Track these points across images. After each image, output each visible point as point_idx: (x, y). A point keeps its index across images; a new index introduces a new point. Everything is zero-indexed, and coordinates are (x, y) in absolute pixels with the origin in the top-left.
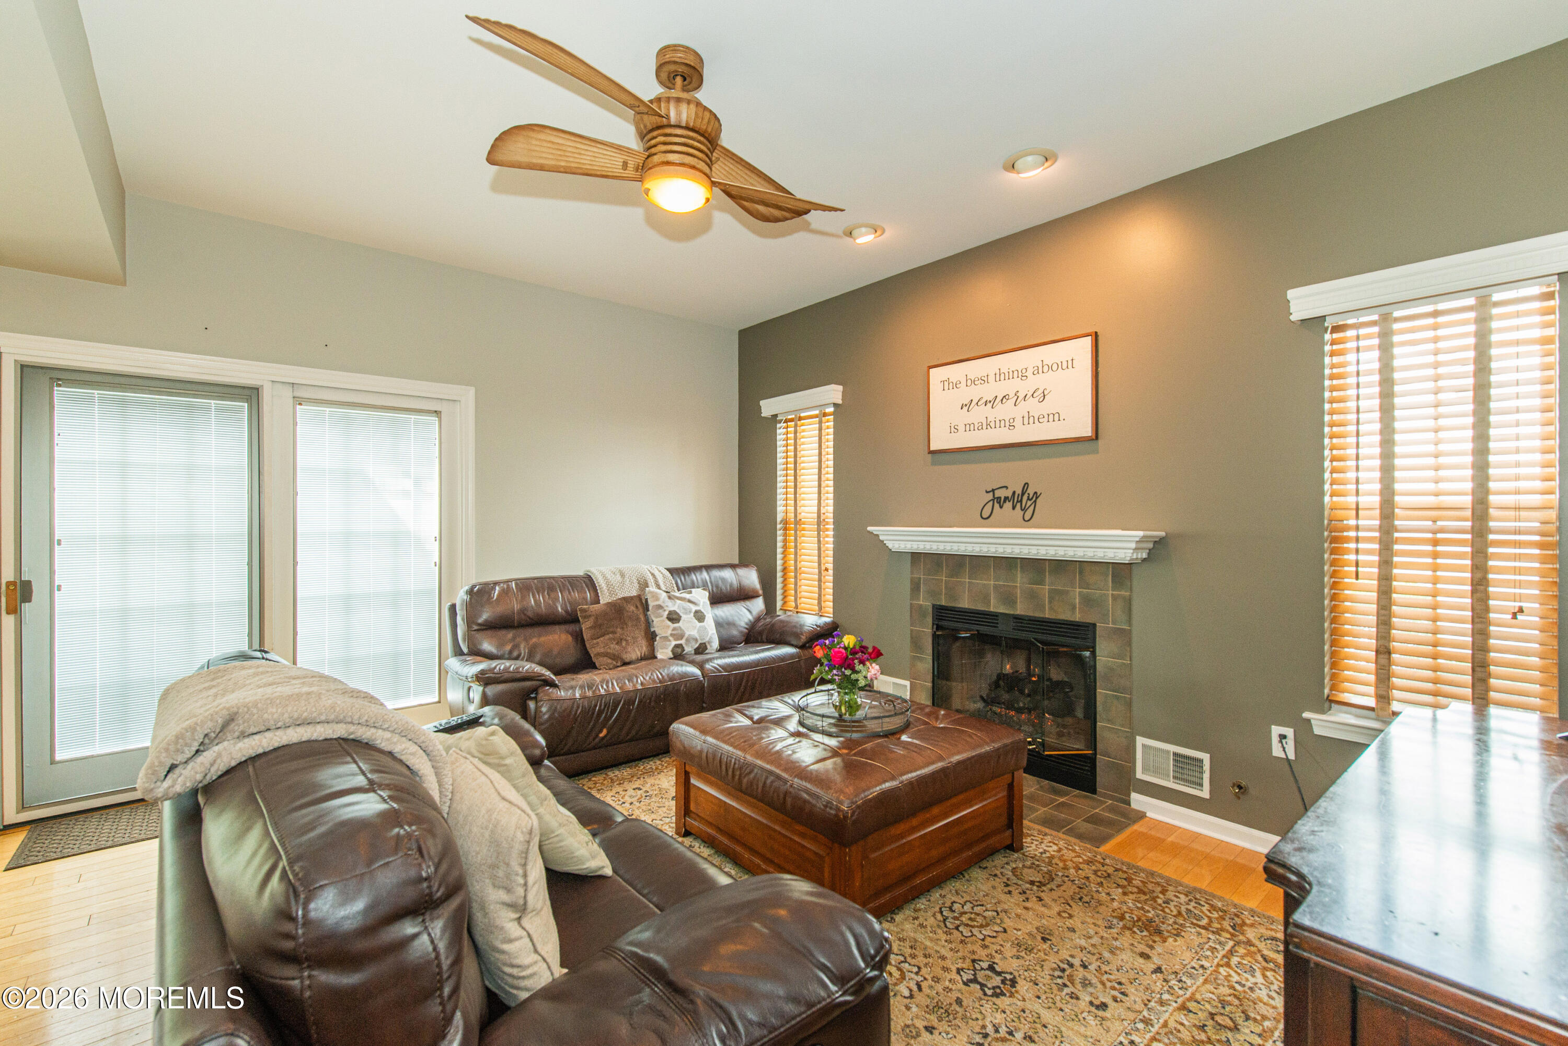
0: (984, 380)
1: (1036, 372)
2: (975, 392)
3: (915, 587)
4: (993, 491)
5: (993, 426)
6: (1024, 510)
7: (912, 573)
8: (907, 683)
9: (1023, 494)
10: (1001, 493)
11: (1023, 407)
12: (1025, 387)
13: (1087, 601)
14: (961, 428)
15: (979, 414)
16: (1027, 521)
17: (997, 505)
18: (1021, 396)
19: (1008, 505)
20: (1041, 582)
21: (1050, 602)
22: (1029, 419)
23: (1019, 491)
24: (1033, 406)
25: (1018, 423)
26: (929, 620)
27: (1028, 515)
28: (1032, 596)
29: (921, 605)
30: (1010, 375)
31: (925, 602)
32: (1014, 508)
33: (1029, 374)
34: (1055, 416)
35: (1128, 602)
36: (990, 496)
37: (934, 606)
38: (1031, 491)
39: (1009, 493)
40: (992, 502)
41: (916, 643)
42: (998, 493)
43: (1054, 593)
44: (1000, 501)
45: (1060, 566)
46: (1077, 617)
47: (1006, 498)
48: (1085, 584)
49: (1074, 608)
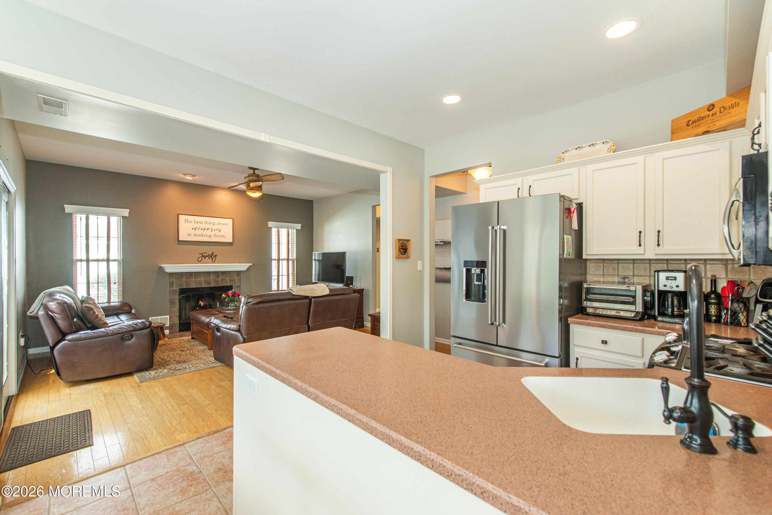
0: (201, 223)
1: (218, 224)
2: (198, 226)
3: (172, 284)
4: (202, 254)
5: (204, 236)
6: (212, 259)
7: (170, 280)
8: (168, 317)
9: (212, 255)
10: (205, 255)
11: (214, 233)
12: (215, 227)
13: (231, 280)
14: (192, 235)
15: (199, 232)
16: (213, 262)
17: (203, 258)
18: (213, 229)
19: (207, 258)
20: (218, 277)
21: (221, 281)
22: (215, 236)
23: (211, 254)
24: (217, 232)
25: (212, 236)
26: (178, 294)
27: (213, 261)
28: (216, 281)
29: (174, 290)
30: (210, 223)
31: (176, 288)
32: (209, 258)
33: (216, 224)
34: (223, 236)
35: (240, 279)
36: (201, 255)
37: (179, 289)
38: (214, 254)
39: (207, 255)
40: (201, 257)
41: (172, 302)
42: (203, 255)
43: (222, 280)
44: (205, 257)
45: (223, 273)
46: (228, 284)
47: (206, 256)
48: (230, 277)
49: (227, 282)
